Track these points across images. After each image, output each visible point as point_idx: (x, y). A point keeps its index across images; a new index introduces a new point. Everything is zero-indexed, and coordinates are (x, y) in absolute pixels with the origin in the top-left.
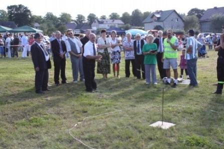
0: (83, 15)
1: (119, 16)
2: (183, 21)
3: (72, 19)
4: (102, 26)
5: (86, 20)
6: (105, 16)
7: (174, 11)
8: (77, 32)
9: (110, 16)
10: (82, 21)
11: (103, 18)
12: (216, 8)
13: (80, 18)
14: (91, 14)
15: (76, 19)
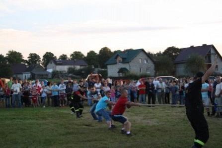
0: (37, 54)
1: (83, 55)
2: (154, 63)
3: (23, 59)
4: (59, 68)
5: (41, 60)
6: (66, 56)
7: (143, 50)
8: (27, 75)
9: (72, 55)
10: (36, 61)
11: (64, 57)
12: (192, 47)
13: (34, 57)
14: (47, 53)
15: (28, 59)
